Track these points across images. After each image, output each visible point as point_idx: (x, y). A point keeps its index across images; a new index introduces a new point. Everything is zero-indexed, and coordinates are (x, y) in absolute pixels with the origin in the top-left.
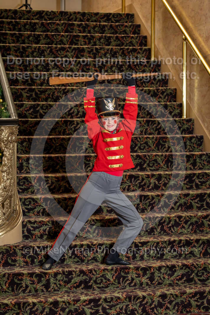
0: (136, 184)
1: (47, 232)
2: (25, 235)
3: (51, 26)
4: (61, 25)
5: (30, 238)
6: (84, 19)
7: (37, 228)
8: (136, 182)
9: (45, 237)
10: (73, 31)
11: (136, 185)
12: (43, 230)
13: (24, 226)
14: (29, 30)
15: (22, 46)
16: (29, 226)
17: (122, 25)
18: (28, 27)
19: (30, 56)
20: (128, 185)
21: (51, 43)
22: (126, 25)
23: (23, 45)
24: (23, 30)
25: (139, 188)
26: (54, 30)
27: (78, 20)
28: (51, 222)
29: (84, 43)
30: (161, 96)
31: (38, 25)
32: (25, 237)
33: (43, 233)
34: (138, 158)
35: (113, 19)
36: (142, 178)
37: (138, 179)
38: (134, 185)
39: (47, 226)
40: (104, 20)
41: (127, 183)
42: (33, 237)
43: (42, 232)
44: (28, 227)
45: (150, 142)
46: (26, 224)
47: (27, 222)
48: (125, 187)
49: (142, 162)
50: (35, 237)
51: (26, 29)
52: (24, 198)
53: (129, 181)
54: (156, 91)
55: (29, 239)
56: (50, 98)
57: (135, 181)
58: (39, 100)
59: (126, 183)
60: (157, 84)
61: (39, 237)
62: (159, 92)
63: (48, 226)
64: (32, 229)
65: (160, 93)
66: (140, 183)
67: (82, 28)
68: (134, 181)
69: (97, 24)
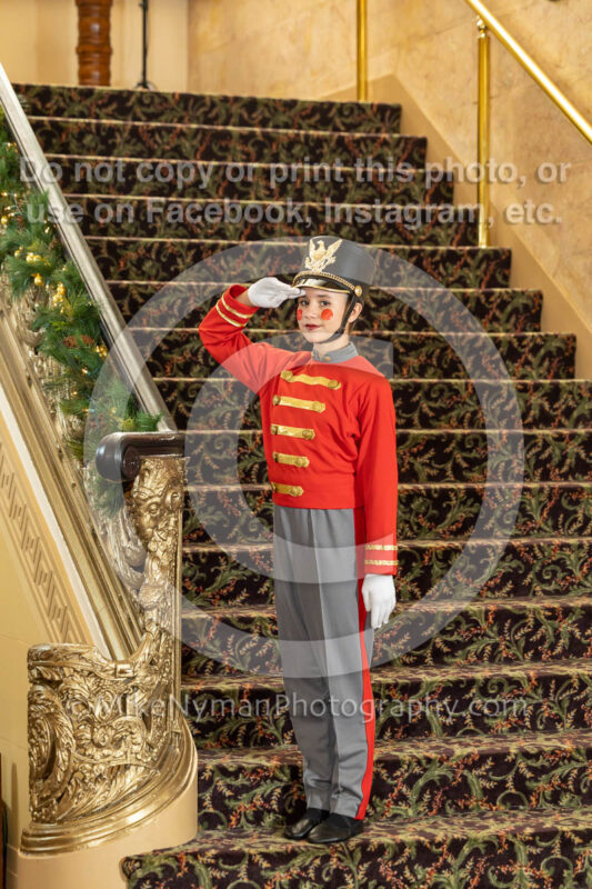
0: (517, 637)
1: (273, 802)
2: (206, 814)
3: (161, 137)
4: (189, 138)
5: (222, 824)
6: (253, 119)
7: (246, 789)
8: (516, 633)
9: (269, 819)
10: (227, 154)
11: (516, 642)
12: (262, 796)
13: (203, 785)
14: (95, 149)
15: (88, 199)
16: (221, 783)
17: (374, 140)
18: (92, 141)
19: (111, 231)
20: (492, 641)
21: (166, 192)
22: (384, 139)
23: (90, 196)
24: (76, 150)
25: (526, 650)
26: (168, 151)
27: (233, 120)
28: (287, 771)
29: (268, 193)
30: (530, 357)
31: (121, 135)
32: (207, 821)
33: (262, 806)
34: (510, 556)
35: (338, 121)
36: (536, 619)
37: (521, 622)
38: (509, 641)
39: (277, 783)
40: (313, 121)
41: (489, 637)
42: (230, 821)
43: (258, 803)
44: (216, 786)
45: (530, 504)
46: (211, 779)
47: (213, 772)
48: (483, 650)
49: (519, 567)
50: (238, 821)
51: (83, 146)
52: (191, 690)
53: (495, 629)
54: (516, 344)
55: (219, 827)
56: (197, 363)
57: (513, 630)
58: (165, 369)
59: (485, 635)
60: (508, 321)
61: (248, 821)
62: (524, 347)
63: (279, 784)
64: (228, 793)
65: (527, 349)
66: (528, 635)
67: (253, 145)
68: (509, 630)
69: (298, 135)
